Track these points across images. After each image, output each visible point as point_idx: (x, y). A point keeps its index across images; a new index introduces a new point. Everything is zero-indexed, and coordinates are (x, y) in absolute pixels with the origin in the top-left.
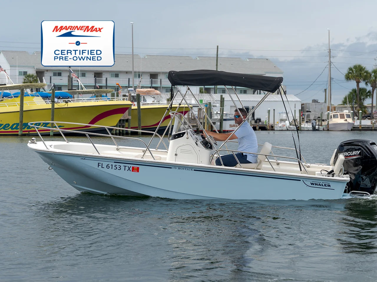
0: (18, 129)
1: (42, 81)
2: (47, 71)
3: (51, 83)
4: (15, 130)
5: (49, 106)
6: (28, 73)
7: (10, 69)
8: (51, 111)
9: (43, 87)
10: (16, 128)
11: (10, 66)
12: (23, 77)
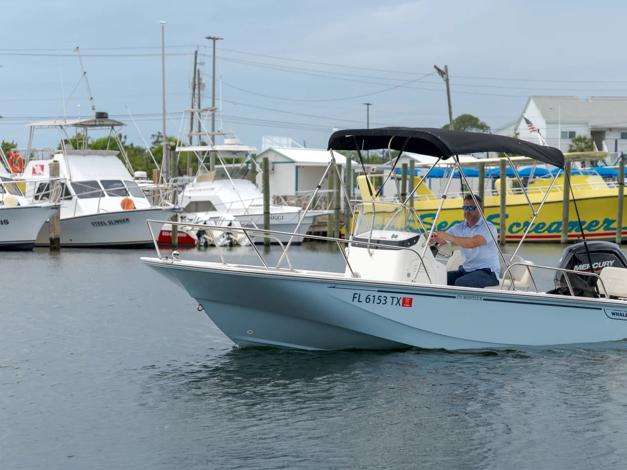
0: (560, 231)
1: (600, 148)
2: (610, 129)
3: (616, 151)
4: (555, 234)
5: (615, 192)
6: (577, 136)
7: (547, 128)
8: (617, 200)
9: (602, 158)
10: (557, 230)
11: (547, 123)
12: (569, 141)
